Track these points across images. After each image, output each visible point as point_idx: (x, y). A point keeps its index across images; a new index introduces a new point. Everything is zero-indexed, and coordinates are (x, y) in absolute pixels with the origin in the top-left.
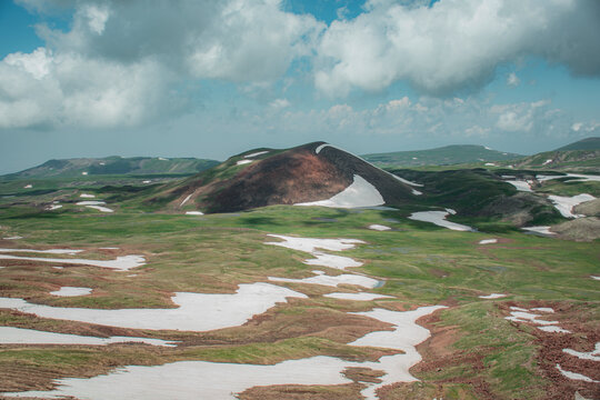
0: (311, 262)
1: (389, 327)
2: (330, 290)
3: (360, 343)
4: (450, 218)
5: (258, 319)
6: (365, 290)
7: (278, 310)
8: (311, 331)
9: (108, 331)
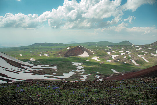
0: (77, 68)
1: (83, 77)
2: (79, 72)
3: (80, 79)
4: (97, 59)
5: (71, 76)
6: (83, 72)
7: (73, 75)
8: (76, 78)
9: (60, 78)
